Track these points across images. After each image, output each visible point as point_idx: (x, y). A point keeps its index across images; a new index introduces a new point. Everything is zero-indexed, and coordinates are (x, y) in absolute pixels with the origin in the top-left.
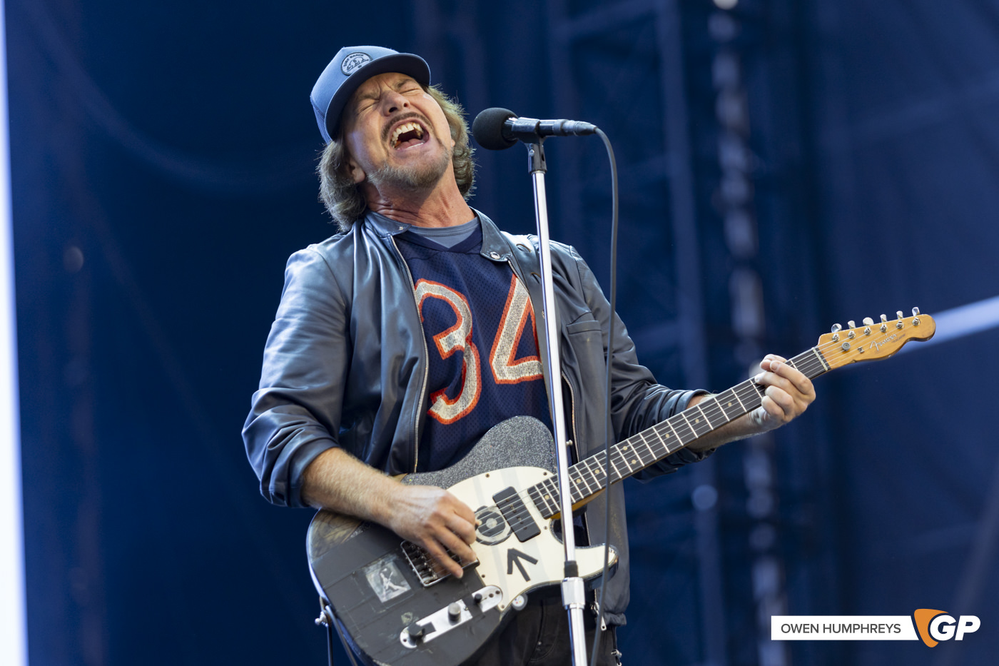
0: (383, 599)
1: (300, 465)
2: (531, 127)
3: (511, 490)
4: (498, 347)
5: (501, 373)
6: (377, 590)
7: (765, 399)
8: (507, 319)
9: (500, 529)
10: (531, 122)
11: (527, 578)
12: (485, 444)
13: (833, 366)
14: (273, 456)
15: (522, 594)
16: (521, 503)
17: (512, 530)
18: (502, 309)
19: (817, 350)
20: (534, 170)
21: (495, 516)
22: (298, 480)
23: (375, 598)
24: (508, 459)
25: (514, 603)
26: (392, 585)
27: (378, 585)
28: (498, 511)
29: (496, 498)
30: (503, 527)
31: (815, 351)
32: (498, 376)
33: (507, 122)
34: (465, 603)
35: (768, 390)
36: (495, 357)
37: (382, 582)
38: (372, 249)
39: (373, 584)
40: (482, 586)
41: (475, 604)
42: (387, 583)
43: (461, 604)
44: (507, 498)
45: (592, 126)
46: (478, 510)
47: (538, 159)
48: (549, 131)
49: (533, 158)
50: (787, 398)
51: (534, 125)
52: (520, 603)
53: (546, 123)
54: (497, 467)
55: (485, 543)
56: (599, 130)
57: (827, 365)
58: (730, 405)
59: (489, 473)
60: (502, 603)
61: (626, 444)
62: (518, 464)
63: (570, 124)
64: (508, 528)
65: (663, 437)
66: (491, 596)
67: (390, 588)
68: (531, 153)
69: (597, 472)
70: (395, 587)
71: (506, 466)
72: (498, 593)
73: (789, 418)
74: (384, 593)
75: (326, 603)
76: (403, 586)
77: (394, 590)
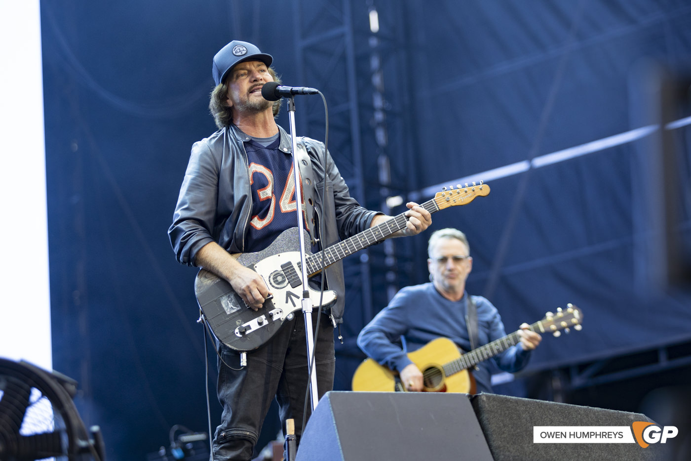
0: (228, 313)
1: (195, 251)
2: (288, 91)
3: (290, 263)
4: (284, 196)
5: (285, 207)
6: (226, 309)
7: (408, 223)
8: (289, 182)
9: (283, 282)
10: (289, 88)
11: (294, 306)
12: (279, 240)
13: (441, 208)
14: (183, 245)
15: (291, 313)
16: (294, 269)
17: (289, 282)
18: (287, 178)
19: (434, 200)
20: (289, 111)
21: (281, 275)
22: (194, 258)
23: (225, 312)
24: (289, 248)
25: (288, 317)
26: (232, 306)
27: (226, 306)
28: (283, 272)
29: (282, 267)
30: (285, 281)
31: (433, 201)
32: (283, 209)
33: (277, 88)
34: (266, 316)
35: (410, 218)
36: (283, 201)
37: (228, 305)
38: (232, 146)
39: (224, 306)
40: (273, 308)
41: (270, 317)
42: (231, 305)
43: (263, 317)
44: (287, 267)
45: (316, 90)
46: (274, 272)
47: (291, 105)
48: (296, 93)
49: (289, 105)
50: (418, 222)
51: (290, 89)
52: (291, 317)
53: (295, 89)
54: (284, 251)
55: (277, 288)
56: (319, 92)
57: (438, 208)
58: (393, 226)
59: (280, 254)
60: (283, 317)
61: (344, 242)
62: (293, 250)
63: (306, 89)
64: (287, 281)
65: (361, 240)
66: (278, 313)
67: (232, 308)
68: (289, 102)
69: (329, 256)
70: (234, 308)
71: (288, 251)
72: (281, 312)
73: (418, 232)
74: (229, 310)
75: (202, 313)
76: (237, 307)
77: (233, 309)
